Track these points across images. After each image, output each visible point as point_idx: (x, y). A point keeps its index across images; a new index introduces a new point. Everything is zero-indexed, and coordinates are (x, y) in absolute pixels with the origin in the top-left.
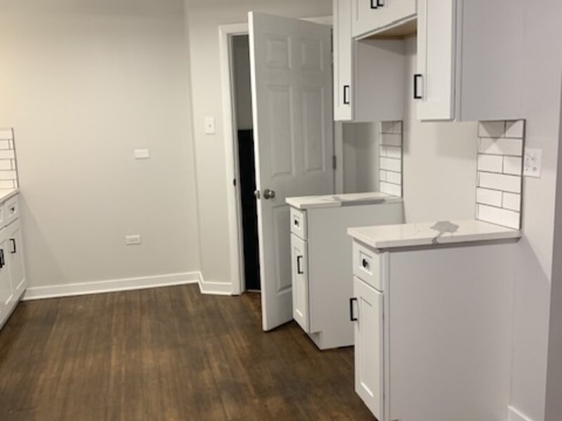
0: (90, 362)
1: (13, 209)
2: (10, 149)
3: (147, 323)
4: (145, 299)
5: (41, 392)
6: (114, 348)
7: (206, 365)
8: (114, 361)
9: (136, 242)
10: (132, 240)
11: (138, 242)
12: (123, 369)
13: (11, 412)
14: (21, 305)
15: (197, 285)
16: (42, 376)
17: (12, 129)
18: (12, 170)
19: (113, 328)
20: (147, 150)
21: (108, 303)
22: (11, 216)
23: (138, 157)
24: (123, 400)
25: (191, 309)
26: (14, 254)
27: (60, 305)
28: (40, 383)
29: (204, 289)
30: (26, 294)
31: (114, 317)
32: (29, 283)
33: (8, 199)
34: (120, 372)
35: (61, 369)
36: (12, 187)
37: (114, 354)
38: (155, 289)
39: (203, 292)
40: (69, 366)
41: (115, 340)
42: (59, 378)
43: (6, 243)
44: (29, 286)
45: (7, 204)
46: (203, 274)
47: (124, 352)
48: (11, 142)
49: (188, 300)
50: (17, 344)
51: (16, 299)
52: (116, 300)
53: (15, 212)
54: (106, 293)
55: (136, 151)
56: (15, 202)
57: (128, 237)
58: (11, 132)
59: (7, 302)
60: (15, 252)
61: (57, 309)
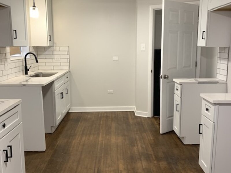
0: (92, 138)
1: (67, 77)
2: (67, 55)
3: (114, 125)
4: (113, 115)
5: (73, 147)
6: (101, 134)
7: (136, 145)
8: (100, 139)
9: (111, 93)
10: (110, 92)
11: (112, 93)
12: (104, 142)
13: (62, 153)
14: (68, 114)
15: (133, 112)
16: (74, 141)
17: (69, 47)
18: (68, 62)
19: (101, 126)
20: (117, 57)
21: (99, 116)
22: (66, 80)
23: (114, 59)
24: (103, 155)
25: (131, 121)
26: (67, 95)
27: (82, 115)
28: (73, 144)
29: (136, 114)
30: (70, 109)
31: (102, 121)
32: (71, 106)
33: (66, 73)
34: (102, 143)
35: (81, 139)
36: (67, 69)
37: (100, 136)
38: (117, 112)
39: (136, 115)
40: (84, 138)
41: (101, 131)
42: (80, 143)
43: (64, 90)
45: (66, 75)
46: (136, 108)
47: (104, 136)
48: (68, 52)
49: (130, 117)
50: (66, 129)
51: (67, 111)
52: (103, 115)
53: (68, 79)
54: (99, 112)
55: (114, 57)
56: (68, 75)
57: (108, 91)
58: (68, 48)
59: (63, 112)
60: (67, 94)
61: (81, 117)
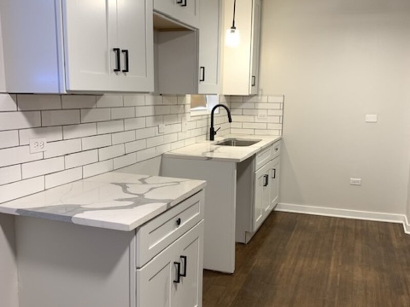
0: (315, 264)
1: (277, 149)
2: (280, 109)
3: (359, 245)
4: (359, 228)
5: (281, 275)
6: (333, 258)
7: (405, 291)
8: (332, 268)
9: (357, 184)
10: (355, 182)
11: (359, 184)
12: (339, 276)
13: (262, 283)
14: (273, 214)
15: (401, 225)
16: (283, 265)
17: (284, 96)
18: (280, 123)
19: (334, 244)
20: (376, 116)
21: (331, 225)
22: (275, 153)
24: (336, 298)
25: (395, 243)
26: (274, 179)
27: (298, 219)
28: (281, 270)
29: (407, 231)
30: (277, 207)
31: (335, 236)
33: (276, 142)
34: (336, 277)
35: (295, 264)
36: (278, 134)
37: (332, 263)
39: (406, 232)
40: (301, 263)
41: (334, 253)
42: (294, 270)
43: (270, 171)
44: (280, 201)
45: (274, 145)
46: (407, 217)
47: (340, 264)
48: (282, 105)
49: (393, 235)
50: (269, 239)
51: (271, 209)
52: (337, 224)
53: (278, 151)
54: (331, 217)
55: (367, 115)
56: (278, 145)
57: (351, 179)
58: (282, 98)
59: (266, 210)
60: (275, 177)
61: (296, 222)
